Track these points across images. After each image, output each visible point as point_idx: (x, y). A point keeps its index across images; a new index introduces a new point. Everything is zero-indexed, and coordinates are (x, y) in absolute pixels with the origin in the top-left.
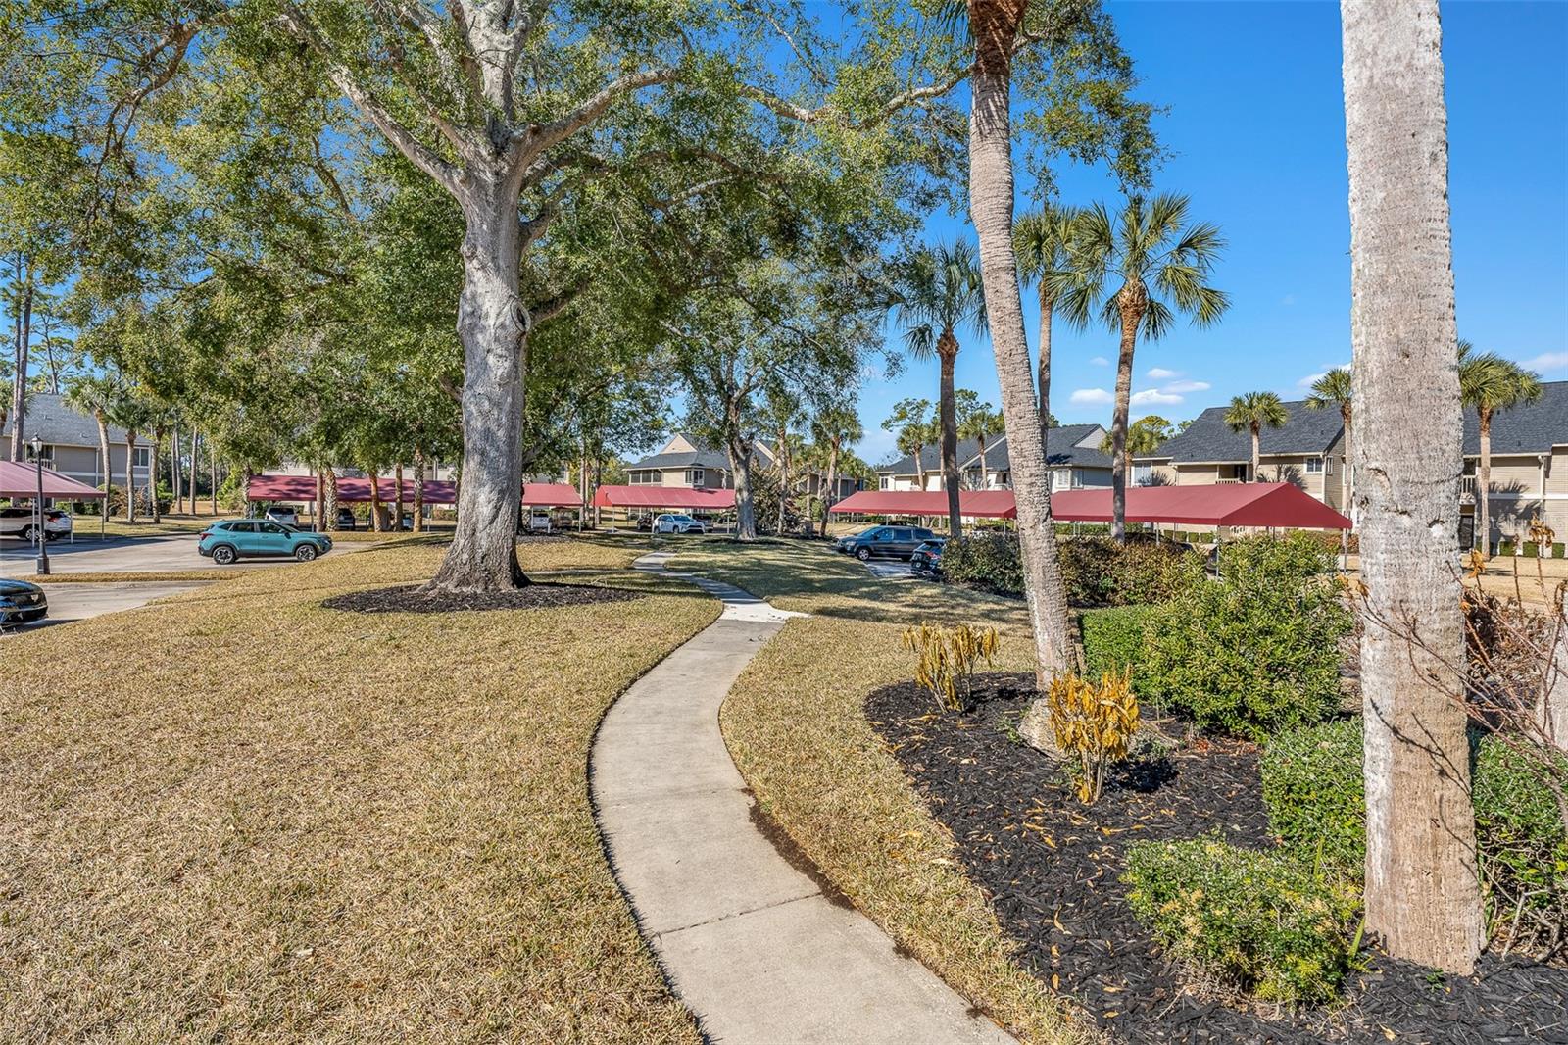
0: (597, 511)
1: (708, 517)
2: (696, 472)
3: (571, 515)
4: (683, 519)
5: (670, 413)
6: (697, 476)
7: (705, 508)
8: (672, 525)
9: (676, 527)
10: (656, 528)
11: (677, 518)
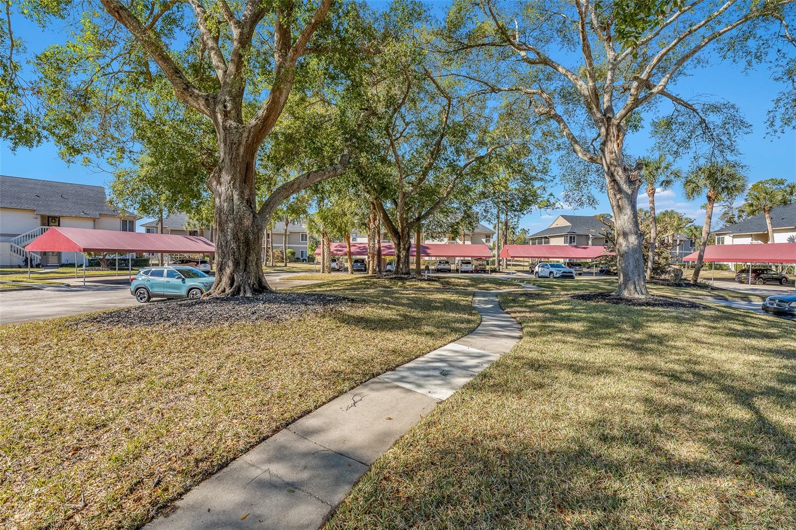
0: (505, 261)
1: (579, 265)
2: (571, 237)
3: (485, 263)
4: (558, 266)
5: (552, 197)
6: (572, 239)
7: (577, 258)
8: (548, 271)
9: (551, 272)
10: (536, 272)
11: (552, 266)
